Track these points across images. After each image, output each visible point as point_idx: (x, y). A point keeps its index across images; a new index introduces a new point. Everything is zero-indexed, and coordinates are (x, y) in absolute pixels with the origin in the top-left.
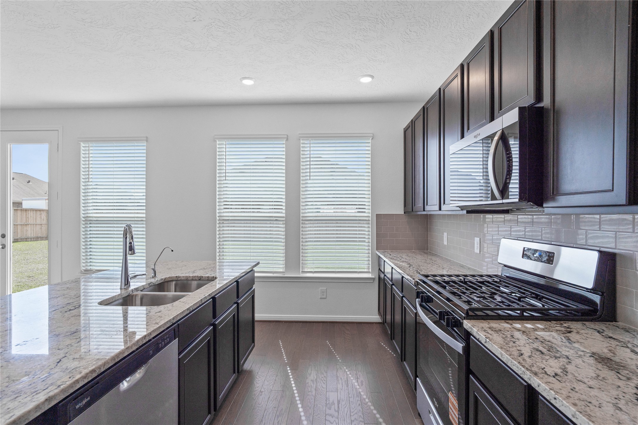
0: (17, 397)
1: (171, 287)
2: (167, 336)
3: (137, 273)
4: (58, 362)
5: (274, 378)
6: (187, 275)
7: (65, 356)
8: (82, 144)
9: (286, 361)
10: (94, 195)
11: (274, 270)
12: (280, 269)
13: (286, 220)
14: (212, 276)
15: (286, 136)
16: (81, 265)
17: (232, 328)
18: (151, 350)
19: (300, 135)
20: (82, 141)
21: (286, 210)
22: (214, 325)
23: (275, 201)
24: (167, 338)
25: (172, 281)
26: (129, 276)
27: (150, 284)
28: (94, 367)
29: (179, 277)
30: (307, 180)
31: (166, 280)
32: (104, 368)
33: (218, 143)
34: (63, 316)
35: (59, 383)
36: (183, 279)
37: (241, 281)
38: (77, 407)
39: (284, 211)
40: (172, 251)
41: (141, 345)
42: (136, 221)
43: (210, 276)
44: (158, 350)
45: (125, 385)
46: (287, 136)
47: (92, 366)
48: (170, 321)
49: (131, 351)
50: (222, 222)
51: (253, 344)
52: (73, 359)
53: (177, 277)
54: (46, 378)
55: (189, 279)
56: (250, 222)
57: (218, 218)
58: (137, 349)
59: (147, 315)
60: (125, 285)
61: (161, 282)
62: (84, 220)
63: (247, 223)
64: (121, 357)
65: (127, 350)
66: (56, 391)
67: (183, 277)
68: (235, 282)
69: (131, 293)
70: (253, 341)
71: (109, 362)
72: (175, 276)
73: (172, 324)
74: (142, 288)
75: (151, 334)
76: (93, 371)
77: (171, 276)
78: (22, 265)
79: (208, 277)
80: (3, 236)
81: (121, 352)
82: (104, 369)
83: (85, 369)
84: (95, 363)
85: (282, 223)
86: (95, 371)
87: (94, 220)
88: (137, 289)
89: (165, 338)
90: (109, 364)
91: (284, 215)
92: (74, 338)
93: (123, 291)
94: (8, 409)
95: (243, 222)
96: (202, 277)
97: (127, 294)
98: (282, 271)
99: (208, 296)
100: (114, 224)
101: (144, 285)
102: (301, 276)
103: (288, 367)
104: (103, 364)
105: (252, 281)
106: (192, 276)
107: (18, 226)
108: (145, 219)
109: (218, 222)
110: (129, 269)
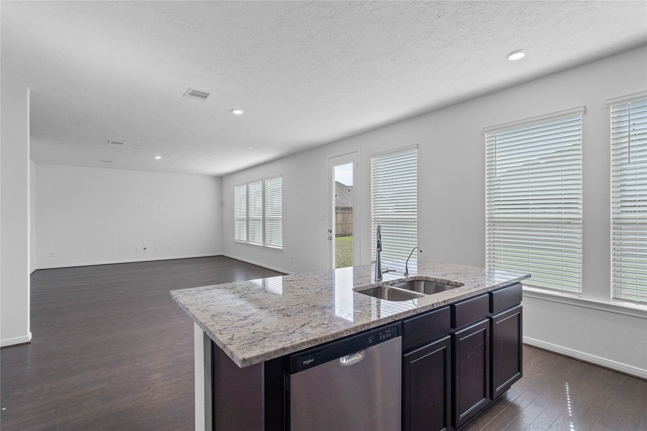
0: (272, 340)
1: (421, 287)
2: (389, 331)
3: (389, 269)
4: (303, 326)
5: (545, 427)
6: (436, 277)
7: (309, 323)
8: (372, 160)
9: (570, 415)
10: (380, 201)
11: (564, 289)
12: (575, 288)
13: (583, 223)
14: (461, 282)
15: (583, 109)
16: (372, 257)
17: (481, 344)
18: (371, 339)
19: (608, 102)
20: (371, 157)
21: (583, 209)
22: (453, 335)
23: (564, 199)
24: (388, 333)
25: (422, 281)
26: (381, 270)
27: (400, 280)
28: (316, 337)
29: (429, 278)
30: (626, 164)
31: (416, 279)
32: (325, 340)
33: (487, 136)
34: (327, 293)
35: (293, 340)
36: (432, 280)
37: (497, 294)
38: (304, 363)
39: (581, 212)
40: (421, 251)
41: (359, 331)
42: (410, 222)
43: (459, 282)
44: (377, 341)
45: (344, 361)
46: (585, 107)
47: (316, 336)
48: (392, 317)
49: (349, 334)
50: (492, 224)
51: (519, 374)
52: (311, 327)
53: (426, 277)
54: (290, 334)
55: (437, 282)
56: (528, 224)
57: (487, 220)
58: (356, 334)
59: (378, 307)
60: (378, 278)
61: (411, 280)
62: (374, 220)
63: (548, 227)
64: (340, 336)
65: (346, 332)
66: (289, 345)
67: (432, 278)
68: (488, 293)
69: (381, 285)
70: (520, 369)
71: (328, 337)
72: (425, 276)
73: (394, 320)
74: (392, 283)
75: (370, 324)
76: (316, 340)
77: (421, 276)
78: (349, 253)
79: (456, 283)
80: (331, 231)
81: (340, 332)
82: (325, 342)
83: (311, 336)
84: (319, 334)
85: (577, 226)
86: (317, 340)
87: (380, 221)
88: (387, 283)
89: (387, 332)
90: (329, 339)
91: (581, 216)
92: (322, 311)
93: (377, 282)
94: (265, 346)
95: (543, 225)
96: (450, 281)
97: (378, 286)
98: (577, 291)
99: (442, 302)
100: (394, 224)
101: (394, 280)
102: (612, 304)
103: (571, 423)
104: (324, 337)
105: (518, 297)
106: (441, 279)
107: (350, 224)
108: (416, 220)
109: (487, 224)
110: (382, 264)
